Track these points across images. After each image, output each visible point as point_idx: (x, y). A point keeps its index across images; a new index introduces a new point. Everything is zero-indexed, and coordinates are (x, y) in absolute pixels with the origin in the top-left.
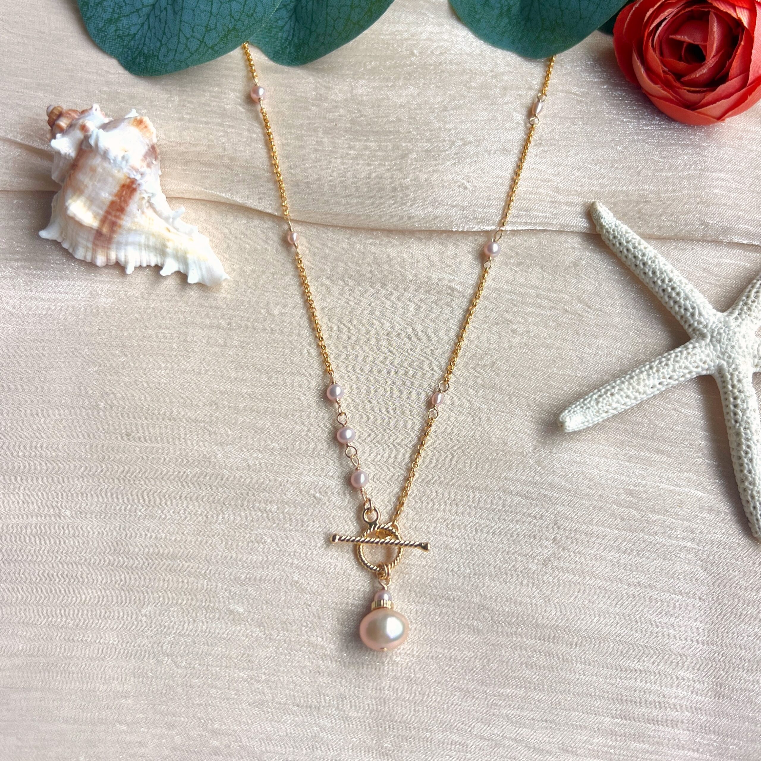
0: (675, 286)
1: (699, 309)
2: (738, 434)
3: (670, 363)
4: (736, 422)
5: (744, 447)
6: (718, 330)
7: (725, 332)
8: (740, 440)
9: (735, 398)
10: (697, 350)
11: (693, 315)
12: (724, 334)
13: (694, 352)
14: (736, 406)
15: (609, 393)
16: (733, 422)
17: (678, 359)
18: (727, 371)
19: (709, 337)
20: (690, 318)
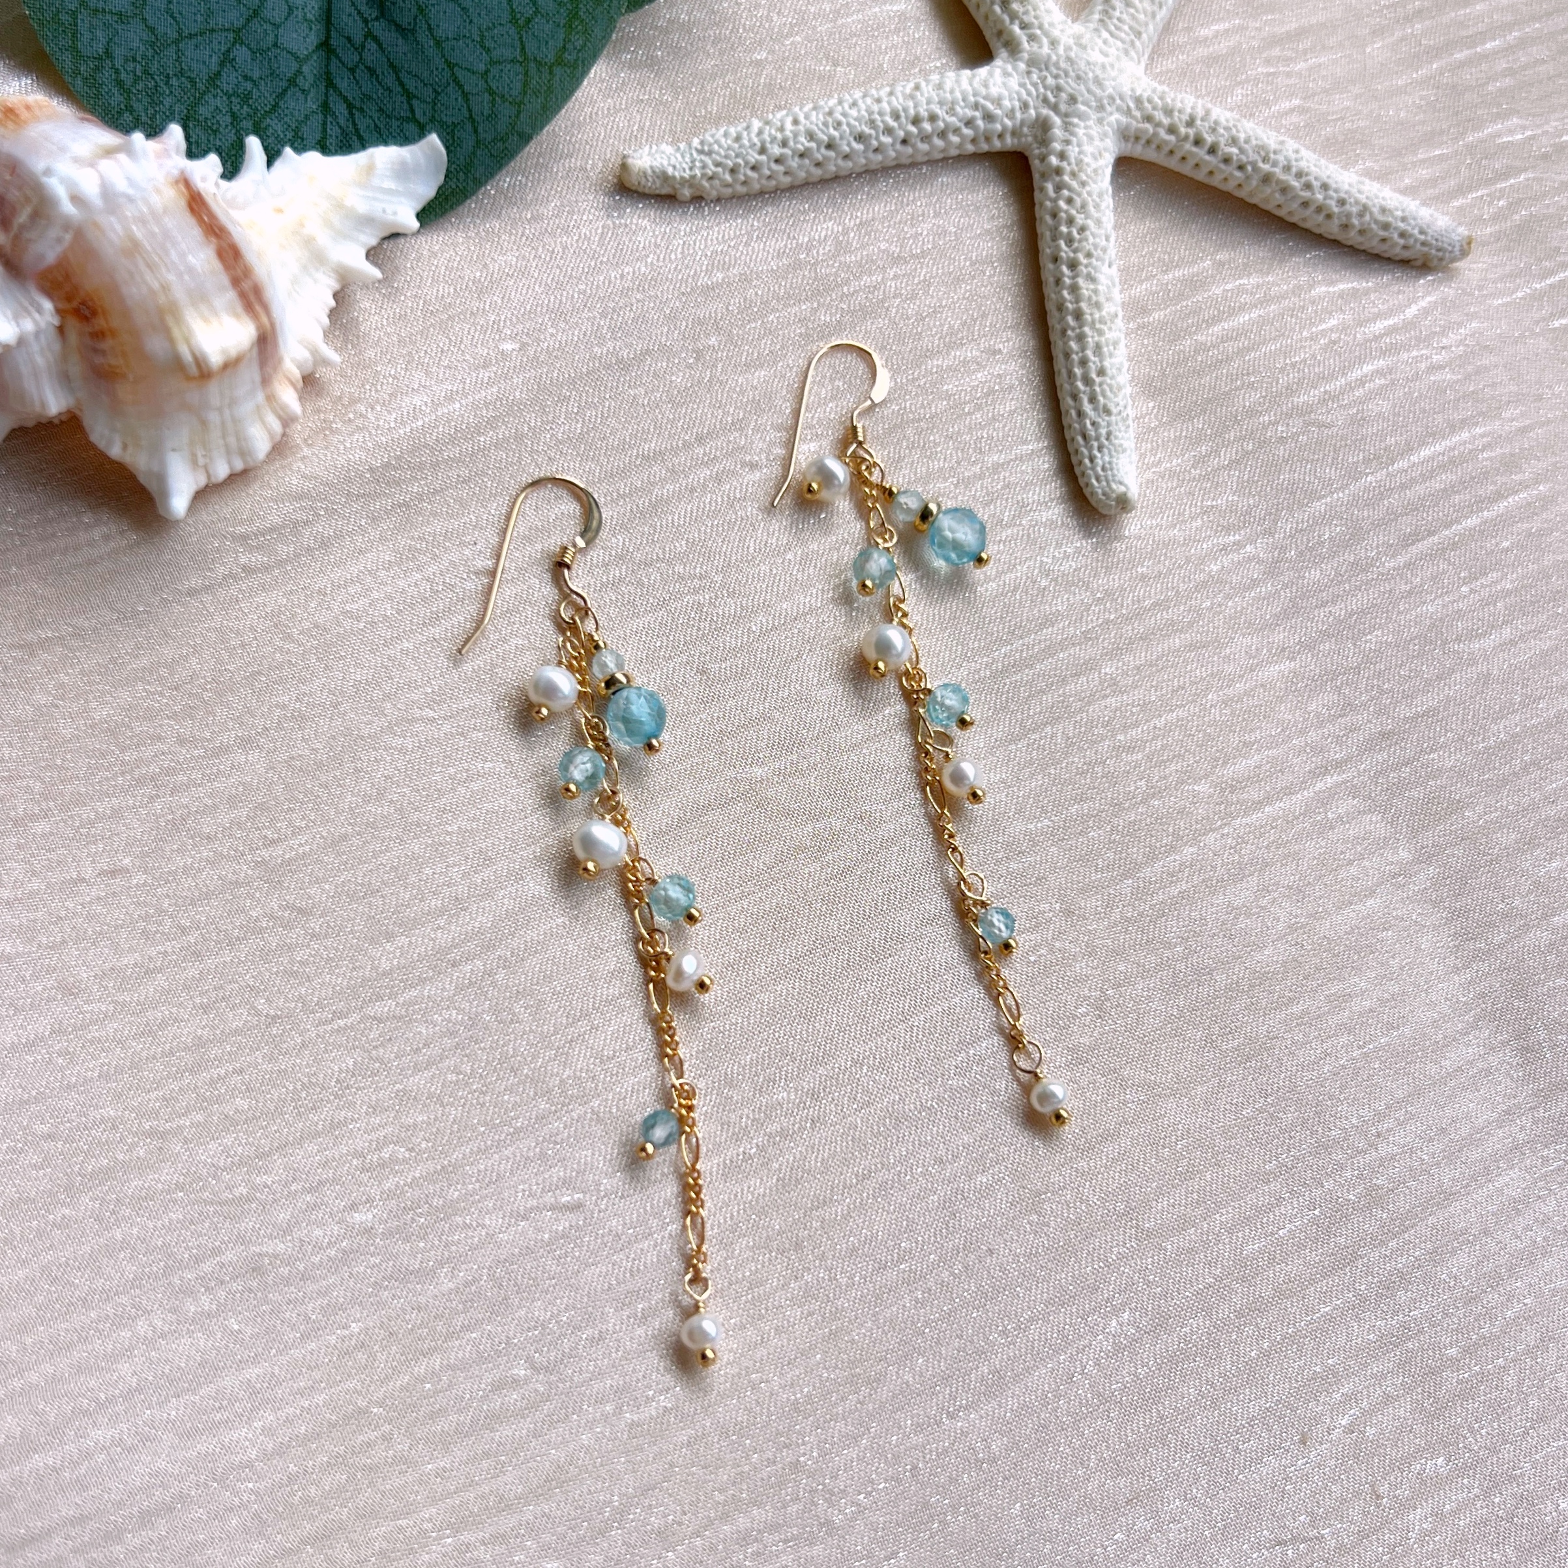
0: (912, 112)
1: (985, 98)
2: (1267, 179)
3: (1080, 219)
4: (1241, 168)
5: (1295, 184)
6: (1045, 87)
7: (1056, 77)
8: (1278, 182)
9: (1198, 142)
10: (1073, 152)
11: (989, 117)
12: (1061, 81)
13: (1073, 161)
14: (1212, 150)
15: (1094, 376)
16: (1238, 174)
17: (1078, 201)
18: (1134, 123)
19: (1052, 114)
20: (990, 126)
